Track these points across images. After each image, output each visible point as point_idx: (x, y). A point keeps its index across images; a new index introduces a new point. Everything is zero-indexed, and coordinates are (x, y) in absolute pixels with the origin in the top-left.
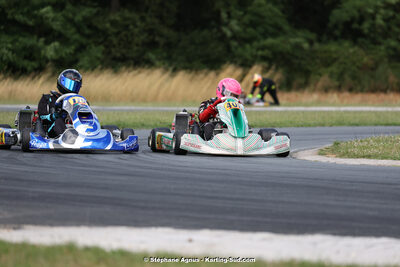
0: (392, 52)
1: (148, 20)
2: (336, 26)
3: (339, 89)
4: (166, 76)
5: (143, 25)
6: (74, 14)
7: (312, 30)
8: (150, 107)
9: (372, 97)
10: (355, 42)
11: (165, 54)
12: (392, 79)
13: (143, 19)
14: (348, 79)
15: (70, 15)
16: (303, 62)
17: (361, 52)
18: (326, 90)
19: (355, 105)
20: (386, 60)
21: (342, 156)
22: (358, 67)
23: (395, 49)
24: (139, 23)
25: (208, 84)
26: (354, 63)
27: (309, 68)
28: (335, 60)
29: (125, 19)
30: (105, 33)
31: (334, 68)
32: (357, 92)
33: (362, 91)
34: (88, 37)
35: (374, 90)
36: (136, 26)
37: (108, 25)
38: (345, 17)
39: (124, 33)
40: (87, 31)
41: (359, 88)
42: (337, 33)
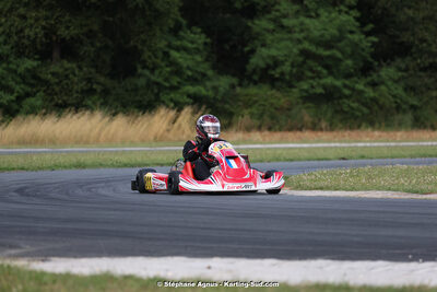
0: (305, 94)
1: (85, 69)
2: (254, 71)
3: (259, 128)
4: (107, 119)
5: (81, 74)
6: (18, 66)
7: (234, 75)
8: (95, 149)
9: (290, 135)
10: (273, 86)
11: (102, 100)
12: (307, 118)
13: (80, 68)
14: (267, 120)
15: (14, 67)
16: (227, 106)
17: (278, 94)
18: (248, 129)
19: (275, 143)
20: (300, 101)
21: (296, 188)
22: (276, 109)
23: (306, 91)
24: (77, 72)
25: (145, 126)
26: (272, 104)
27: (232, 110)
28: (256, 102)
29: (66, 70)
30: (46, 83)
31: (254, 110)
32: (275, 131)
33: (280, 130)
34: (32, 86)
35: (290, 129)
36: (75, 75)
37: (50, 76)
38: (262, 64)
39: (65, 82)
40: (32, 81)
41: (277, 127)
42: (256, 77)
